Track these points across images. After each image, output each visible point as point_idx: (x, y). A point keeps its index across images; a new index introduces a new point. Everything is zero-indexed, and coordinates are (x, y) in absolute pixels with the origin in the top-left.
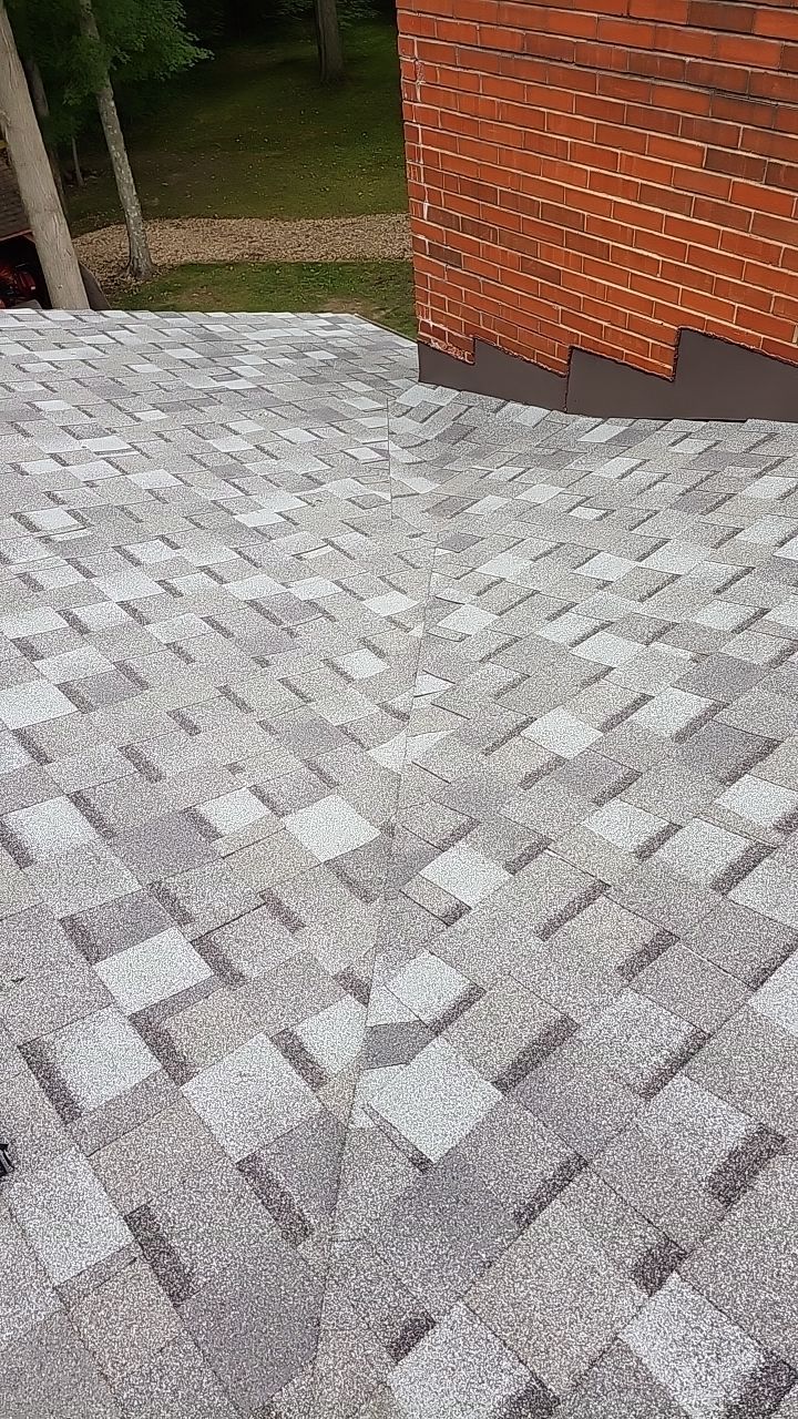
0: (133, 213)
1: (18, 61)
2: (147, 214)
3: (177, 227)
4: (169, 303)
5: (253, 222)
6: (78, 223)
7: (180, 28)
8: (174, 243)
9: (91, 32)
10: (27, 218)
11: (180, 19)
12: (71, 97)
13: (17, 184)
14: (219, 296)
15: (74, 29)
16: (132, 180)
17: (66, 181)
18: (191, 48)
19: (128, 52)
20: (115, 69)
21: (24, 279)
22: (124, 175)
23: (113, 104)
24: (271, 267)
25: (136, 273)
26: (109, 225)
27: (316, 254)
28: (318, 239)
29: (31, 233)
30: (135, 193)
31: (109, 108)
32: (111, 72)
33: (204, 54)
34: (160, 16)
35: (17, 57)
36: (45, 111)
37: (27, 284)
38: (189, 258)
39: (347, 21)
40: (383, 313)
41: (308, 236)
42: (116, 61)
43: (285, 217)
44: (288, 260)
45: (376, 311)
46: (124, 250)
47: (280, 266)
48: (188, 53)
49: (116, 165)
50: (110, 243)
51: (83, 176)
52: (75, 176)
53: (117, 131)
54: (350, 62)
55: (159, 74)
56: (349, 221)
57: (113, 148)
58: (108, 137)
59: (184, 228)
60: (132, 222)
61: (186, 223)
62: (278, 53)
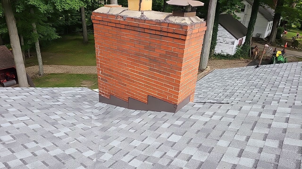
0: (41, 63)
1: (18, 36)
2: (44, 64)
3: (51, 66)
4: (47, 81)
5: (68, 66)
6: (27, 64)
7: (55, 32)
8: (49, 69)
9: (35, 32)
10: (15, 65)
11: (55, 31)
12: (29, 42)
13: (14, 58)
14: (59, 80)
15: (32, 31)
16: (41, 58)
17: (26, 57)
18: (57, 36)
19: (43, 36)
20: (40, 38)
21: (12, 75)
22: (39, 57)
23: (39, 44)
24: (70, 75)
25: (40, 75)
26: (35, 65)
27: (81, 72)
28: (82, 70)
29: (15, 67)
30: (41, 60)
31: (38, 45)
32: (39, 39)
33: (59, 37)
34: (51, 30)
35: (18, 35)
36: (23, 44)
37: (13, 77)
38: (53, 72)
39: (89, 34)
40: (95, 84)
41: (79, 69)
42: (40, 37)
43: (75, 66)
44: (75, 73)
45: (93, 83)
46: (38, 70)
47: (73, 74)
48: (56, 36)
49: (38, 55)
50: (34, 69)
51: (30, 56)
52: (28, 55)
53: (39, 49)
54: (89, 40)
55: (49, 39)
56: (88, 67)
57: (38, 52)
58: (37, 50)
59: (52, 67)
60: (40, 65)
61: (53, 66)
62: (75, 37)
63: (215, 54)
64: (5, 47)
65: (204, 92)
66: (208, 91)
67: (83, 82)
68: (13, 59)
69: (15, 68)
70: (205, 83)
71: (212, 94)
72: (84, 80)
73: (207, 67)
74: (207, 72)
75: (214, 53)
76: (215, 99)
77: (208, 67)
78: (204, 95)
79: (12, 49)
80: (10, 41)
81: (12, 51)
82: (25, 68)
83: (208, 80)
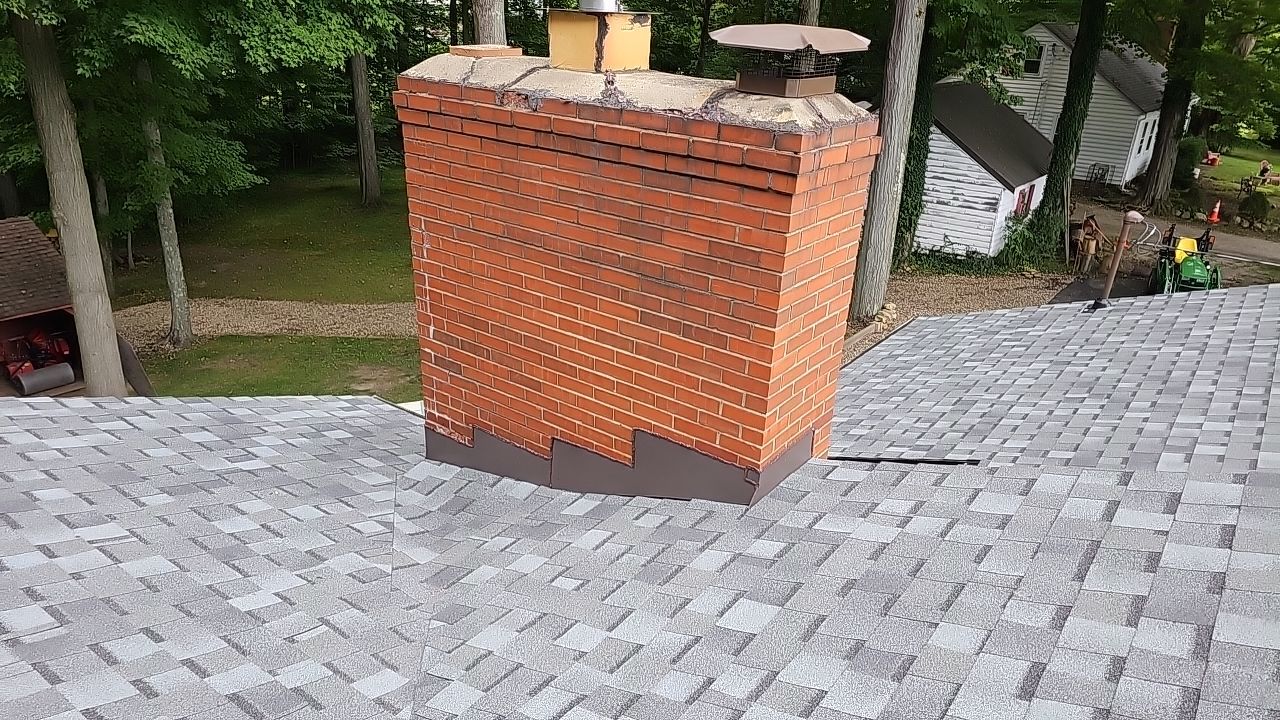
0: (179, 292)
1: (84, 177)
2: (192, 293)
3: (222, 305)
4: (204, 367)
5: (293, 304)
6: (121, 296)
7: (240, 160)
8: (217, 317)
9: (158, 159)
10: (70, 297)
11: (241, 154)
12: (131, 203)
13: (65, 268)
14: (256, 362)
15: (143, 156)
16: (181, 269)
17: (116, 264)
18: (250, 175)
19: (190, 175)
20: (176, 186)
21: (59, 345)
22: (175, 264)
23: (171, 211)
24: (307, 340)
25: (175, 342)
26: (154, 301)
27: (350, 330)
28: (353, 319)
29: (71, 308)
30: (183, 278)
31: (167, 215)
32: (172, 189)
33: (259, 181)
34: (224, 151)
35: (83, 174)
36: (104, 210)
37: (60, 349)
38: (230, 331)
39: (385, 165)
40: (408, 379)
41: (343, 317)
42: (178, 181)
43: (325, 301)
44: (323, 335)
45: (402, 377)
46: (166, 323)
47: (315, 339)
48: (245, 177)
49: (166, 256)
50: (152, 316)
51: (135, 261)
52: (126, 259)
53: (173, 231)
54: (386, 192)
55: (217, 191)
56: (381, 306)
57: (166, 243)
58: (163, 235)
59: (228, 306)
60: (176, 300)
61: (230, 302)
62: (326, 181)
63: (916, 251)
64: (26, 223)
65: (872, 415)
66: (888, 412)
67: (356, 373)
68: (63, 274)
69: (69, 311)
70: (875, 375)
71: (906, 421)
72: (363, 361)
73: (883, 308)
74: (886, 327)
75: (912, 246)
76: (917, 443)
77: (887, 306)
78: (873, 427)
79: (59, 233)
80: (49, 198)
81: (56, 241)
82: (113, 311)
83: (891, 364)
